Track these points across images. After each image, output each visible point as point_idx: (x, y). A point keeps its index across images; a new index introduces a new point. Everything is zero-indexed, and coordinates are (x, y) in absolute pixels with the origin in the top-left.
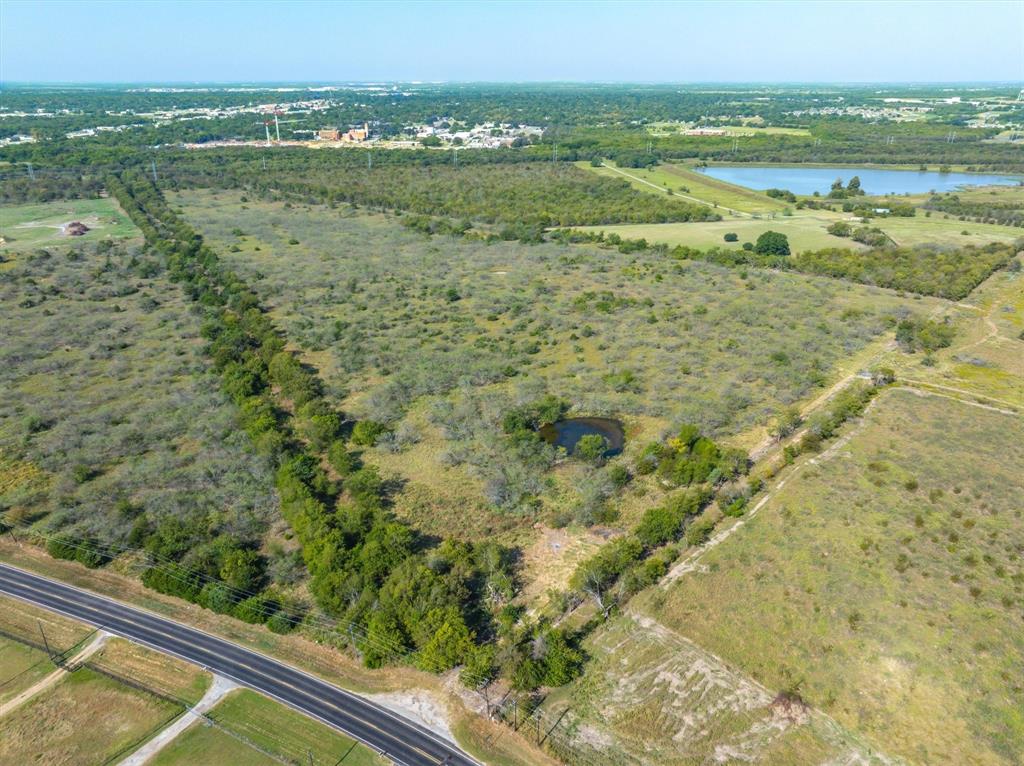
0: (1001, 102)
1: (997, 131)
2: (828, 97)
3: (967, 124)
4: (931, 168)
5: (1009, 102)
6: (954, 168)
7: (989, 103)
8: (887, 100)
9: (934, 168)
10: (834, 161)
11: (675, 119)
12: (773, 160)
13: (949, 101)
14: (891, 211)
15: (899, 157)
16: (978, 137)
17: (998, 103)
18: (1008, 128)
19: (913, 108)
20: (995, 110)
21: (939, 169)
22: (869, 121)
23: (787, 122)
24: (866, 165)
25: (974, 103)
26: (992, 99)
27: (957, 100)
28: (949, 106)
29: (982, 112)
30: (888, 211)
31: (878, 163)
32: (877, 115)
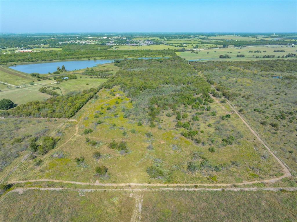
0: (116, 38)
1: (112, 46)
2: (73, 37)
3: (106, 44)
4: (91, 59)
5: (117, 38)
6: (97, 58)
7: (113, 38)
8: (89, 38)
9: (92, 59)
10: (63, 59)
11: (17, 47)
12: (43, 60)
13: (104, 38)
14: (69, 78)
15: (83, 56)
16: (107, 48)
17: (115, 38)
18: (115, 45)
19: (95, 40)
20: (114, 40)
21: (93, 59)
22: (81, 44)
23: (56, 46)
24: (73, 59)
25: (109, 38)
26: (114, 37)
27: (106, 37)
28: (104, 39)
29: (111, 41)
30: (68, 78)
31: (77, 58)
32: (84, 42)
